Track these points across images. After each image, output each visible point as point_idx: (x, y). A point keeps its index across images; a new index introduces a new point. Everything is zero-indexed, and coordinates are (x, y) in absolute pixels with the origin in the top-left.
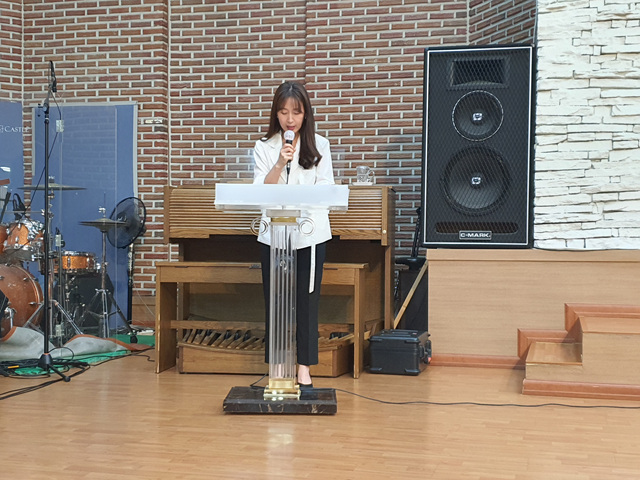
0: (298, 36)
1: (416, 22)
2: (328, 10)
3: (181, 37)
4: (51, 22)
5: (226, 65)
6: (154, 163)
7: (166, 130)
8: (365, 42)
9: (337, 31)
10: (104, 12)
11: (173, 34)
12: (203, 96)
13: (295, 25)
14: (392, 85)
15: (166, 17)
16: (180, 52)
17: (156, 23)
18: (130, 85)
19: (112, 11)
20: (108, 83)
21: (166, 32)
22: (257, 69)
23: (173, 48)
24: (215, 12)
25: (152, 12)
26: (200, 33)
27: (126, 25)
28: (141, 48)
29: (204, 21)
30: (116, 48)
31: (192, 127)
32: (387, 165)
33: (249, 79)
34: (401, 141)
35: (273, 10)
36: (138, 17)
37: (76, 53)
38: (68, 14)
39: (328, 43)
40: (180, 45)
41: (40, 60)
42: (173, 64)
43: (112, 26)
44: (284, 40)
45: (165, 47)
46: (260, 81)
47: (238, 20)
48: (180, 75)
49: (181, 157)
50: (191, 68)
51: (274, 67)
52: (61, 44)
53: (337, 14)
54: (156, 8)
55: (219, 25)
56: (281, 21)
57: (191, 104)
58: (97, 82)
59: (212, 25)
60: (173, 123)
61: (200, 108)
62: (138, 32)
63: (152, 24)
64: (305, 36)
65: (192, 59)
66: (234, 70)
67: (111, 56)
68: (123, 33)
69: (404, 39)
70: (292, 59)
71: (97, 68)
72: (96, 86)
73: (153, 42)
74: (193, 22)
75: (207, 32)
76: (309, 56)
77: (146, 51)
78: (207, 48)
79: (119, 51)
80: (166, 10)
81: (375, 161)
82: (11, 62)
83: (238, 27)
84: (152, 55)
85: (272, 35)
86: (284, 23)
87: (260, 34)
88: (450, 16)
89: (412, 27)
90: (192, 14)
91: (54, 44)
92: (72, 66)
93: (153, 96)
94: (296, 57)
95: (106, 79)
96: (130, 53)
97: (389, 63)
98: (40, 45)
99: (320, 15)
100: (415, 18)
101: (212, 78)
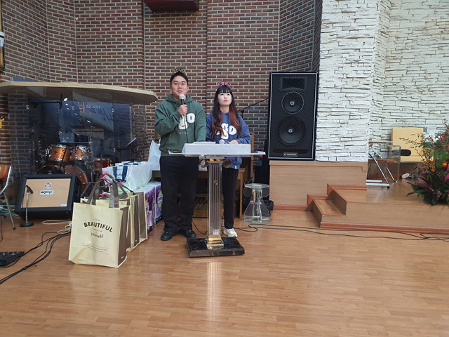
0: (203, 61)
1: (255, 57)
2: (217, 50)
3: (150, 59)
4: (90, 51)
9: (221, 59)
10: (115, 47)
11: (146, 58)
12: (160, 86)
13: (202, 56)
14: (245, 84)
15: (143, 50)
16: (150, 66)
17: (139, 53)
19: (118, 47)
20: (117, 79)
21: (143, 57)
23: (147, 64)
24: (166, 49)
25: (137, 48)
26: (159, 58)
27: (125, 53)
28: (132, 64)
29: (160, 52)
30: (121, 64)
35: (192, 49)
36: (131, 50)
37: (102, 65)
38: (98, 47)
39: (217, 64)
40: (150, 63)
41: (85, 68)
42: (146, 71)
43: (119, 53)
44: (197, 62)
45: (143, 64)
47: (176, 53)
48: (150, 76)
50: (155, 73)
51: (192, 74)
52: (95, 61)
53: (221, 52)
54: (139, 46)
55: (167, 54)
56: (195, 53)
58: (112, 79)
59: (164, 54)
62: (131, 57)
63: (137, 53)
64: (206, 61)
65: (155, 69)
67: (118, 67)
68: (124, 57)
69: (250, 64)
70: (200, 71)
71: (112, 72)
72: (112, 81)
73: (137, 61)
74: (155, 53)
75: (162, 58)
76: (209, 70)
77: (134, 65)
78: (162, 64)
80: (143, 47)
82: (72, 69)
83: (176, 55)
84: (138, 67)
85: (191, 60)
86: (197, 55)
87: (186, 59)
88: (271, 55)
89: (254, 59)
90: (155, 49)
91: (92, 61)
92: (101, 71)
94: (202, 70)
95: (116, 77)
97: (244, 74)
98: (85, 61)
99: (213, 52)
100: (255, 55)
101: (164, 78)
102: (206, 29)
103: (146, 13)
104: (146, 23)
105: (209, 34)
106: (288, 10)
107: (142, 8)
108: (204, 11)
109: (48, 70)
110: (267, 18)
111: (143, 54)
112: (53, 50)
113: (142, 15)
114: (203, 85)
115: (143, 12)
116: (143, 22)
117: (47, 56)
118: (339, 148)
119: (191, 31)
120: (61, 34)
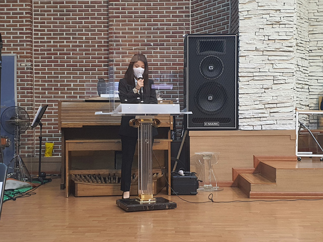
0: (103, 23)
1: (165, 19)
2: (120, 11)
3: (39, 20)
5: (65, 36)
6: (26, 86)
7: (32, 69)
8: (139, 27)
9: (125, 21)
11: (35, 19)
12: (52, 52)
13: (102, 17)
14: (154, 49)
15: (31, 10)
16: (39, 28)
18: (12, 45)
21: (31, 18)
22: (82, 39)
23: (35, 26)
24: (58, 8)
25: (24, 7)
26: (50, 19)
27: (9, 14)
28: (18, 26)
29: (52, 13)
31: (46, 68)
33: (78, 44)
35: (90, 9)
36: (16, 9)
39: (121, 27)
40: (39, 25)
42: (35, 34)
44: (96, 24)
45: (31, 26)
46: (84, 45)
47: (71, 13)
48: (39, 40)
49: (40, 83)
50: (45, 37)
51: (91, 38)
53: (125, 13)
54: (26, 5)
55: (60, 15)
57: (46, 56)
59: (57, 15)
60: (36, 66)
63: (24, 14)
64: (108, 23)
65: (46, 32)
66: (69, 38)
70: (101, 34)
73: (25, 23)
74: (46, 13)
75: (54, 19)
76: (111, 33)
77: (21, 27)
78: (54, 27)
79: (5, 27)
80: (31, 6)
83: (71, 16)
84: (24, 29)
85: (90, 22)
86: (96, 16)
87: (83, 21)
89: (163, 21)
90: (46, 9)
93: (25, 51)
94: (103, 33)
96: (12, 28)
97: (152, 38)
99: (116, 13)
100: (165, 16)
101: (57, 42)
111: (32, 15)
114: (105, 50)
118: (264, 115)
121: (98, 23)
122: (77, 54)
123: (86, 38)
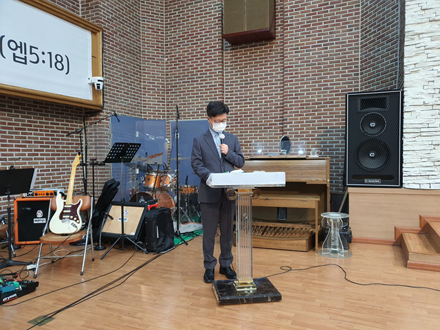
0: (280, 87)
1: (334, 79)
2: (294, 75)
3: (229, 90)
4: (177, 86)
5: (248, 101)
8: (311, 88)
9: (298, 84)
10: (198, 81)
11: (226, 89)
12: (239, 115)
13: (279, 82)
14: (324, 107)
15: (223, 82)
16: (229, 96)
19: (201, 81)
21: (223, 89)
22: (262, 102)
23: (226, 95)
24: (244, 79)
25: (218, 80)
26: (237, 88)
27: (207, 86)
29: (239, 83)
30: (203, 96)
32: (322, 143)
33: (258, 107)
34: (328, 132)
35: (269, 77)
36: (212, 83)
37: (187, 99)
38: (183, 82)
39: (294, 89)
40: (229, 94)
41: (172, 102)
43: (201, 87)
44: (274, 89)
45: (223, 95)
47: (254, 82)
50: (234, 103)
52: (181, 95)
53: (298, 77)
55: (245, 84)
56: (272, 81)
57: (234, 118)
58: (196, 111)
59: (242, 84)
61: (237, 120)
62: (212, 89)
63: (218, 85)
64: (283, 87)
65: (234, 99)
66: (252, 103)
67: (201, 100)
68: (206, 90)
69: (329, 86)
70: (277, 97)
71: (195, 105)
72: (195, 113)
73: (218, 93)
75: (241, 88)
76: (285, 96)
78: (240, 94)
79: (204, 98)
80: (223, 79)
81: (316, 141)
82: (161, 104)
83: (254, 84)
85: (268, 87)
86: (274, 82)
87: (263, 87)
89: (333, 81)
90: (234, 80)
91: (178, 95)
92: (185, 104)
94: (279, 96)
95: (199, 109)
97: (322, 97)
98: (172, 96)
99: (290, 78)
100: (334, 77)
101: (242, 107)
102: (283, 56)
103: (226, 47)
104: (226, 56)
105: (286, 61)
106: (370, 27)
107: (222, 43)
108: (281, 39)
109: (141, 106)
110: (347, 38)
111: (223, 86)
112: (145, 88)
113: (222, 49)
114: (280, 111)
115: (223, 47)
116: (222, 56)
117: (141, 94)
119: (269, 59)
120: (153, 74)
121: (275, 88)
122: (257, 116)
123: (265, 102)
